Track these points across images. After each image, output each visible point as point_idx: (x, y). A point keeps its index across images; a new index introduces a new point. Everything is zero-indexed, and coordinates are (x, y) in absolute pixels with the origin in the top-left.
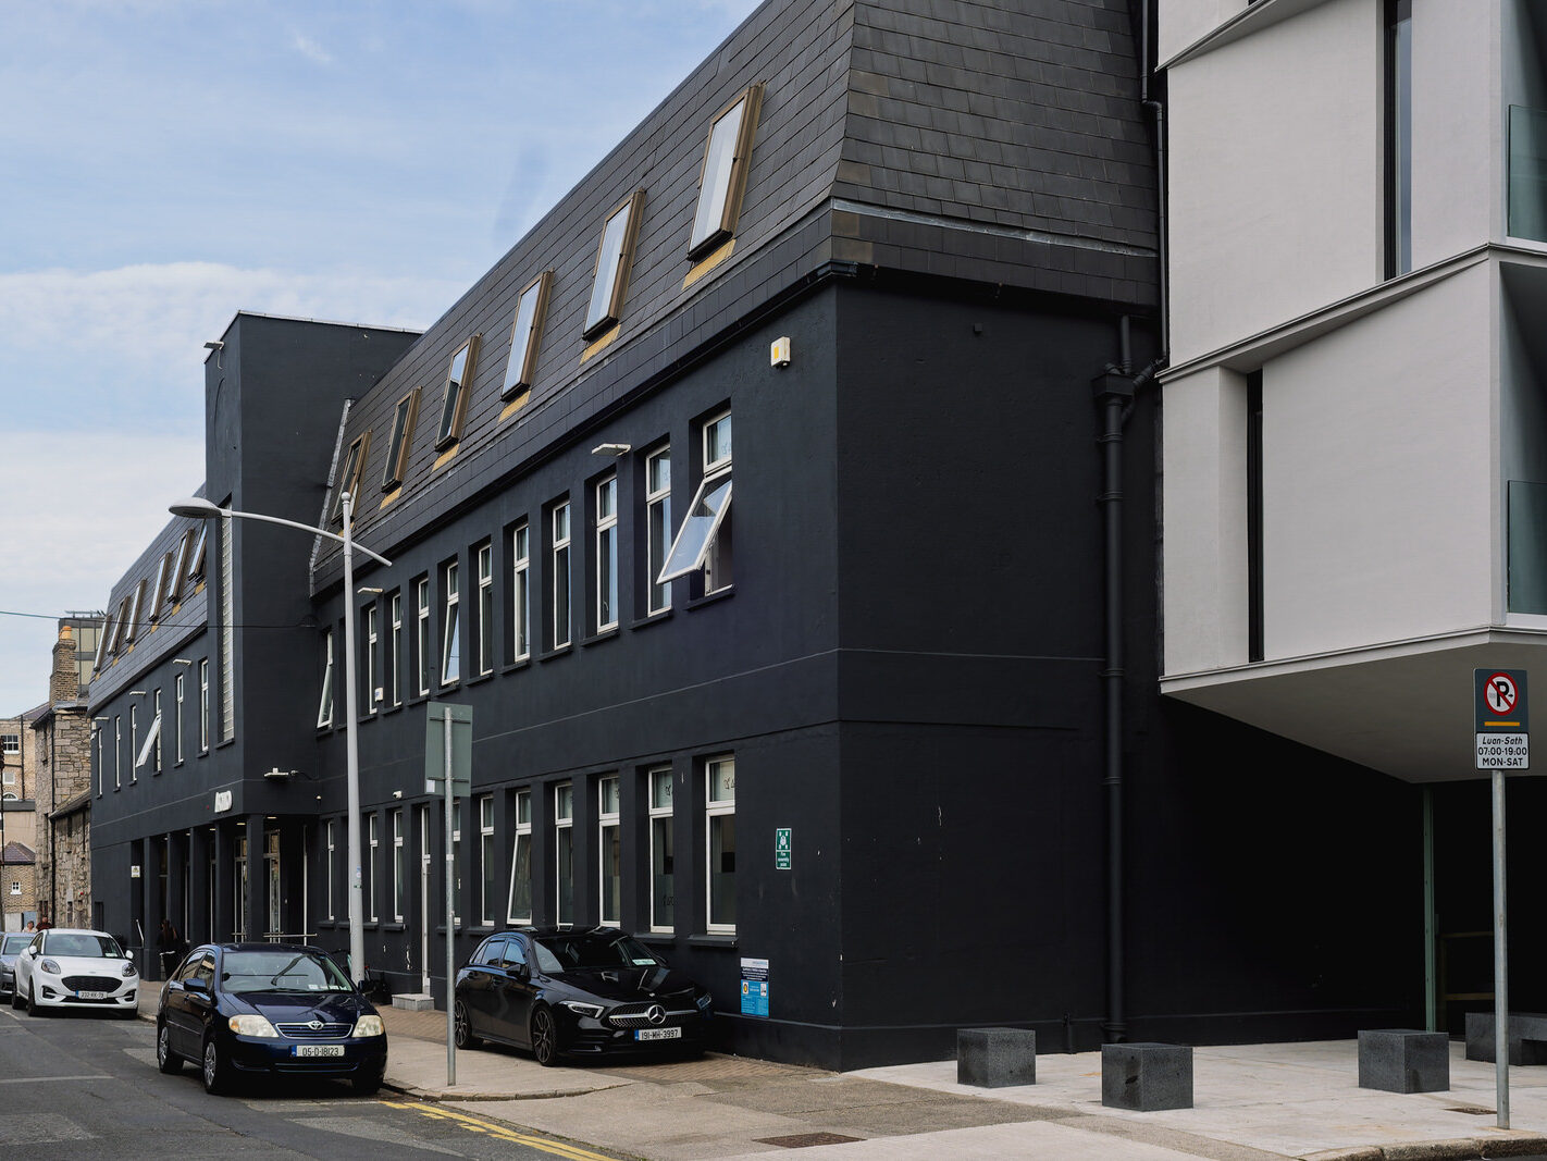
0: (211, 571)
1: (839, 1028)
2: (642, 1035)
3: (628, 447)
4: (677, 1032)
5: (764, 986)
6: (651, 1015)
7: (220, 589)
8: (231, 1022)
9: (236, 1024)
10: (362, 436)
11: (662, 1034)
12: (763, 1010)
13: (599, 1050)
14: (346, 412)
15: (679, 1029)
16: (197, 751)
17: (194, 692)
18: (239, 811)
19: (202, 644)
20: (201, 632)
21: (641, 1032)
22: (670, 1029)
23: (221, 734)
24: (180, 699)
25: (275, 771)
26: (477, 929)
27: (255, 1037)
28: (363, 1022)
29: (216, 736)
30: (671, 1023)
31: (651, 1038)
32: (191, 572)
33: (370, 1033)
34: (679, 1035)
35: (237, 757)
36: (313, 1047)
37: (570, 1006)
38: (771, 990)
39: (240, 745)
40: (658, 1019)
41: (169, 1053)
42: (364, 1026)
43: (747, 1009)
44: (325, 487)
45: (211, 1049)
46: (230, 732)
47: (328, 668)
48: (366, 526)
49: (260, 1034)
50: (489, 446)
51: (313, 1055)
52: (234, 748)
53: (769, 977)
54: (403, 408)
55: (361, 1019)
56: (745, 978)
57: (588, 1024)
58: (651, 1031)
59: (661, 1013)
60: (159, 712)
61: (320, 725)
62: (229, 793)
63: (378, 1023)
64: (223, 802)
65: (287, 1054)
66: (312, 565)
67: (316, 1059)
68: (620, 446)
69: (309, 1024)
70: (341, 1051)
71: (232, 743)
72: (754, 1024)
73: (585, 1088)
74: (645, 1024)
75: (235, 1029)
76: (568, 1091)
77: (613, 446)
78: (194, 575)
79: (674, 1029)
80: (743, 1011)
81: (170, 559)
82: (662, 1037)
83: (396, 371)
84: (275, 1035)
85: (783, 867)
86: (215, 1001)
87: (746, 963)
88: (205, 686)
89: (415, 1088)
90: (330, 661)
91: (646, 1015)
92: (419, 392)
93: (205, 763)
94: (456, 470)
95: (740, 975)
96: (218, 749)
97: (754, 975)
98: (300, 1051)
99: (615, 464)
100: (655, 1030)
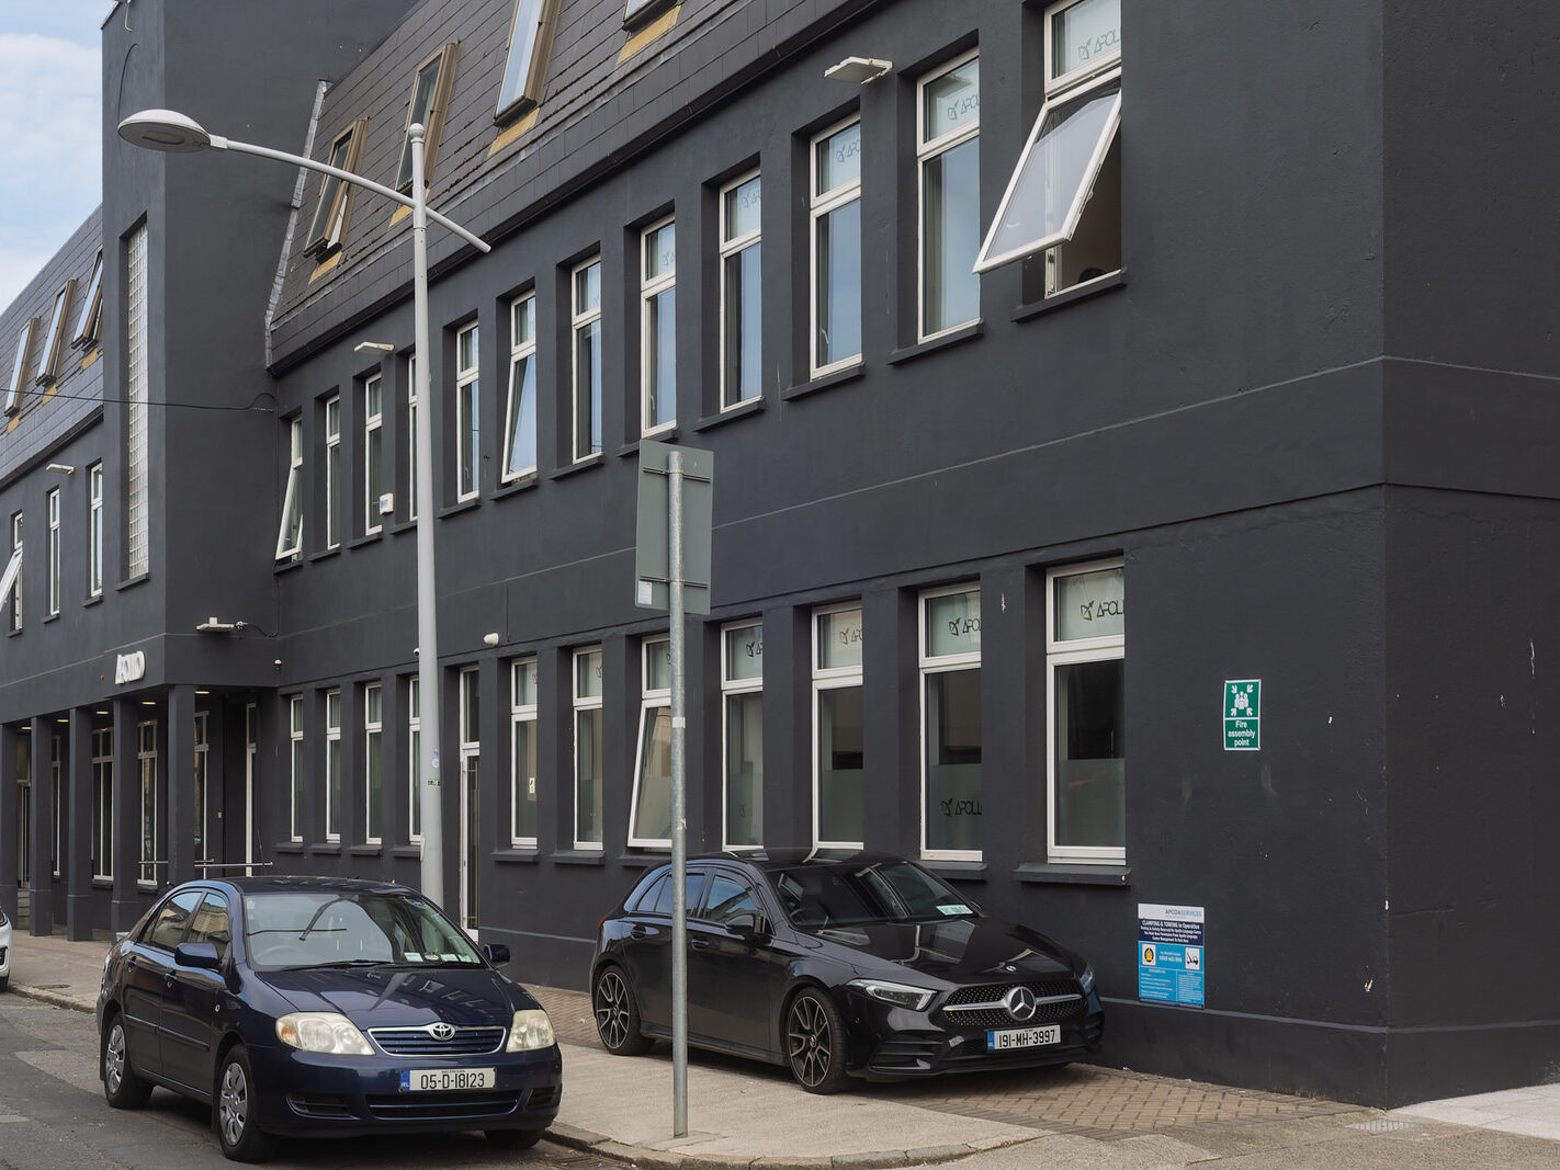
0: (110, 336)
1: (1384, 1030)
2: (1000, 1040)
3: (888, 65)
4: (1054, 1034)
5: (1194, 953)
6: (1014, 1004)
7: (125, 357)
8: (280, 1025)
9: (291, 1029)
10: (353, 125)
11: (1032, 1037)
12: (1190, 992)
13: (924, 1066)
14: (320, 99)
15: (1057, 1028)
16: (84, 594)
17: (78, 514)
18: (157, 680)
19: (94, 438)
20: (94, 421)
21: (998, 1034)
22: (1044, 1029)
23: (125, 569)
24: (55, 524)
25: (213, 622)
26: (568, 854)
27: (327, 1056)
28: (522, 1024)
29: (117, 573)
30: (1045, 1016)
31: (1014, 1045)
32: (77, 335)
33: (534, 1043)
34: (1057, 1039)
35: (155, 601)
36: (439, 1073)
37: (871, 989)
38: (1209, 961)
39: (160, 584)
40: (1024, 1011)
41: (128, 1072)
42: (523, 1030)
43: (1151, 989)
44: (289, 208)
45: (234, 1074)
46: (141, 564)
47: (292, 473)
48: (364, 253)
49: (338, 1050)
50: (600, 102)
51: (439, 1087)
52: (147, 588)
53: (1205, 937)
54: (428, 77)
55: (519, 1016)
56: (1149, 938)
57: (899, 1020)
58: (1013, 1033)
59: (1029, 1002)
60: (18, 545)
61: (280, 555)
62: (140, 654)
63: (545, 1025)
64: (130, 668)
65: (388, 1087)
66: (269, 320)
67: (446, 1095)
68: (877, 63)
69: (430, 1028)
70: (487, 1078)
71: (145, 581)
72: (1170, 1018)
73: (956, 1145)
74: (1003, 1020)
75: (290, 1039)
76: (929, 1154)
77: (865, 62)
78: (82, 340)
79: (1049, 1028)
80: (1143, 993)
81: (37, 327)
82: (1031, 1044)
83: (408, 27)
84: (367, 1051)
85: (1241, 746)
86: (234, 980)
87: (1147, 911)
88: (97, 503)
89: (608, 1140)
90: (296, 461)
91: (1005, 1003)
92: (456, 47)
93: (96, 613)
94: (535, 147)
95: (1139, 932)
96: (121, 591)
97: (1172, 936)
98: (416, 1081)
99: (858, 97)
100: (1019, 1032)
